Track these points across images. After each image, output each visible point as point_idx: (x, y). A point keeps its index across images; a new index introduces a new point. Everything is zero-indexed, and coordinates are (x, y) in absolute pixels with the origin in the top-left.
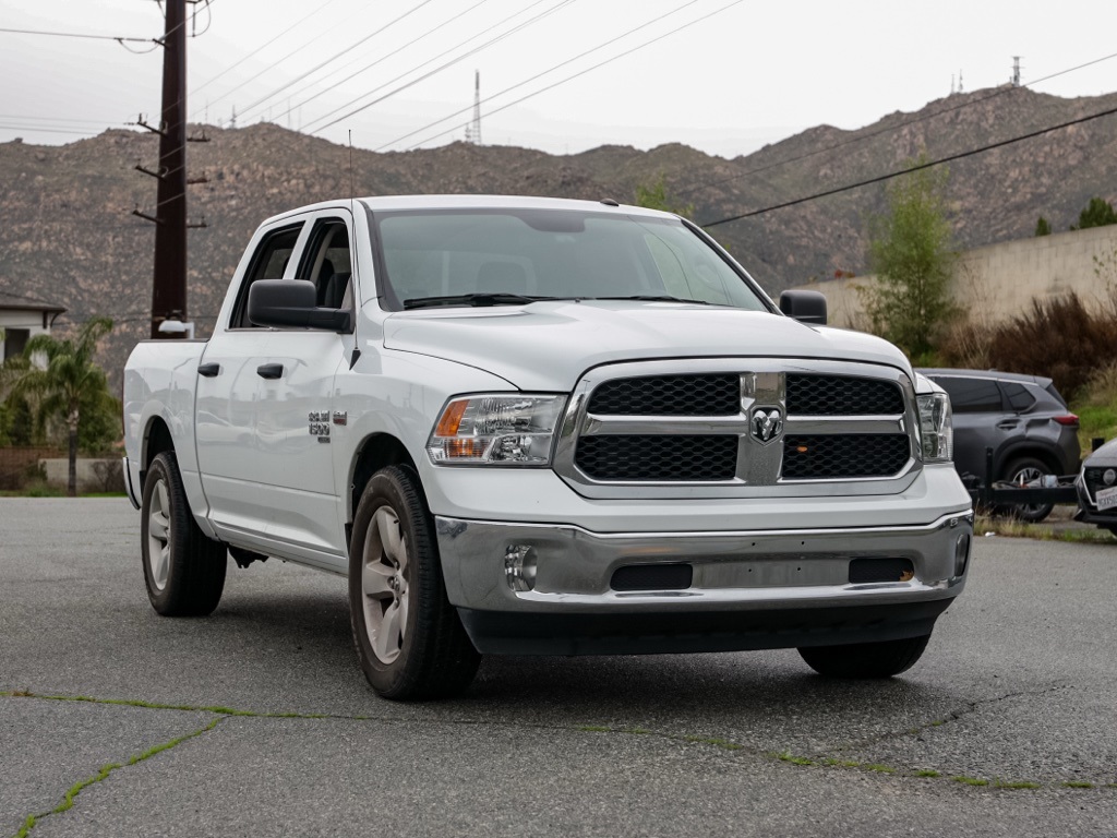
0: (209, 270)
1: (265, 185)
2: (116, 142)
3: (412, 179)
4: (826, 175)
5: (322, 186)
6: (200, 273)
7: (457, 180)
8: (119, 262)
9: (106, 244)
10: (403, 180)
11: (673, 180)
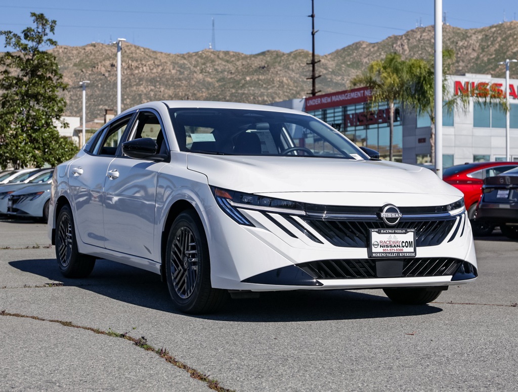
0: (112, 106)
1: (132, 69)
2: (63, 51)
3: (190, 66)
4: (366, 62)
5: (157, 70)
6: (109, 107)
7: (210, 66)
8: (72, 103)
9: (65, 95)
10: (187, 66)
11: (303, 65)
